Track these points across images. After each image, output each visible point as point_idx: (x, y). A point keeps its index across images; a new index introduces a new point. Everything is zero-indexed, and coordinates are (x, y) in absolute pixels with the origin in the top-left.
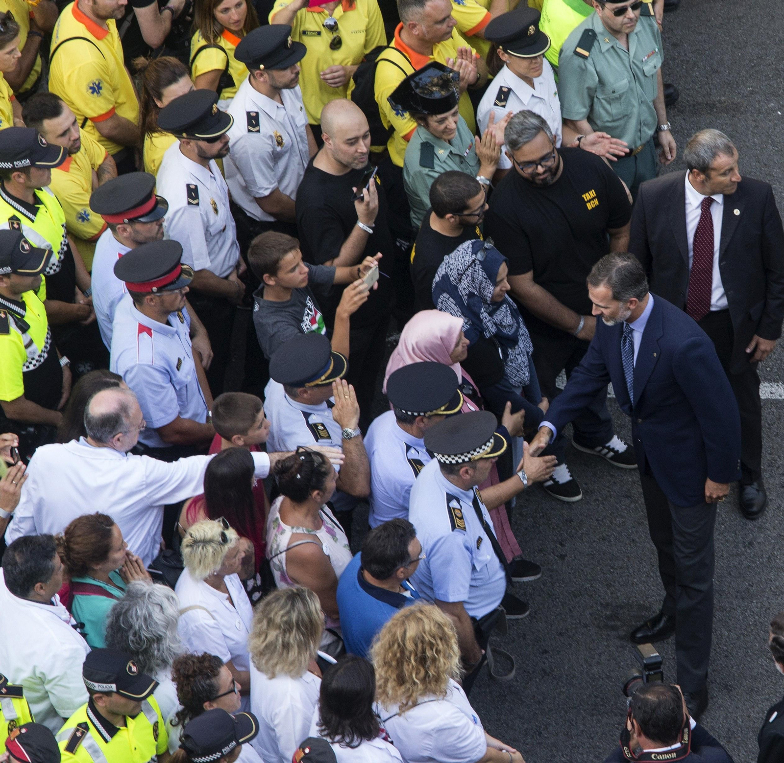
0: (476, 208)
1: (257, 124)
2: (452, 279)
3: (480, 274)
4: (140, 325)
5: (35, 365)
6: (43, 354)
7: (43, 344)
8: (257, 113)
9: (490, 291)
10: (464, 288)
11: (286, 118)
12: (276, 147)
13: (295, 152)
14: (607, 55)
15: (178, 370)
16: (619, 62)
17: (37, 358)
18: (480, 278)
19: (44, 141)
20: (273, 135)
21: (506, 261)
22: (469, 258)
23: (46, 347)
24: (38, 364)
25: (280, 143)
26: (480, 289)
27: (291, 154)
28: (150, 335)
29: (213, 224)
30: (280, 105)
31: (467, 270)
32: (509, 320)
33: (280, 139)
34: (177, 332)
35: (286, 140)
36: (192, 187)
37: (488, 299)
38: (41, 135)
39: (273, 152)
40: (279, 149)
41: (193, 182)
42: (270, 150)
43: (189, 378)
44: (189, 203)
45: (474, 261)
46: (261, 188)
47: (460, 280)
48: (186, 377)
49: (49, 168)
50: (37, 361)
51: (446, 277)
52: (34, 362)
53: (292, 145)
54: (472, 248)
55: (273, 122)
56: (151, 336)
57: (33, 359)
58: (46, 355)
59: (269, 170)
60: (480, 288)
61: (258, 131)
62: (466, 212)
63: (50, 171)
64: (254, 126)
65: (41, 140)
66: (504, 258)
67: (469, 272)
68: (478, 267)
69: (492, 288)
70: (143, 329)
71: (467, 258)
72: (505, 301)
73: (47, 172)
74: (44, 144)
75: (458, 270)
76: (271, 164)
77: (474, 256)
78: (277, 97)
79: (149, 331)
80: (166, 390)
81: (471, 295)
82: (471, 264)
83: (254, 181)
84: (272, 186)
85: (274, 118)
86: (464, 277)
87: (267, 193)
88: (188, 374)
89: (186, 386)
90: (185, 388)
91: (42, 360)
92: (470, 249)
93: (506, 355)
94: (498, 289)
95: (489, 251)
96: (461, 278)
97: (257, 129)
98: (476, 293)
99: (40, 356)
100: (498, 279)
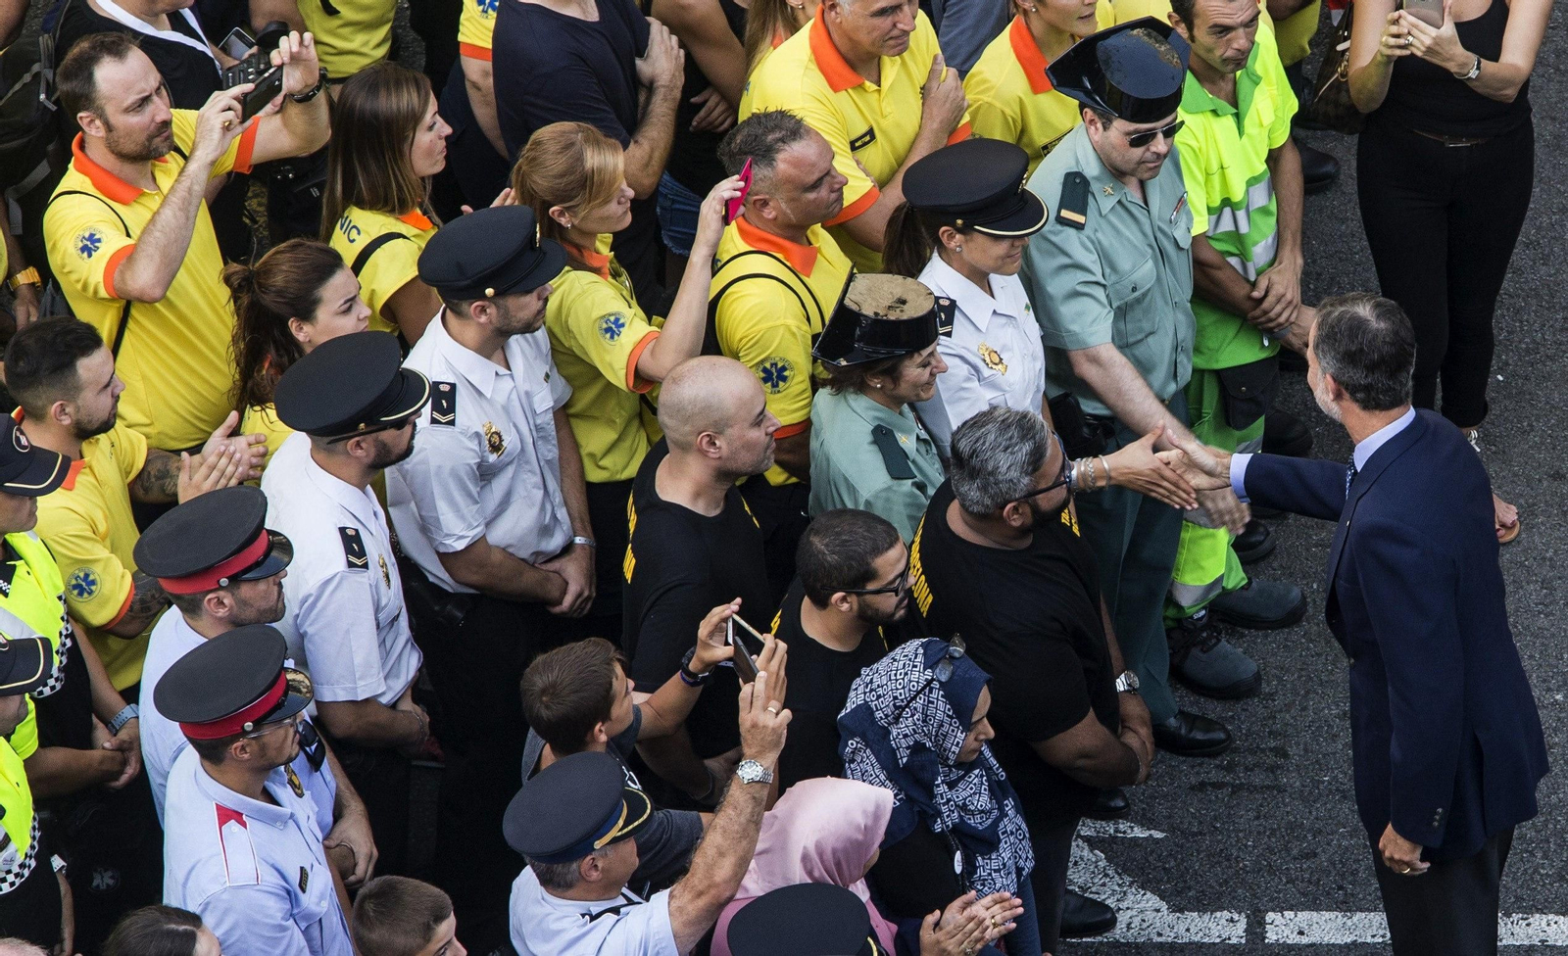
0: (891, 577)
1: (451, 409)
2: (879, 715)
3: (941, 708)
4: (219, 808)
5: (12, 884)
6: (27, 861)
7: (29, 841)
8: (453, 386)
9: (958, 740)
10: (902, 735)
11: (514, 396)
12: (487, 454)
13: (527, 462)
14: (1112, 218)
15: (304, 891)
16: (1134, 226)
17: (16, 869)
18: (940, 715)
19: (24, 441)
20: (482, 431)
21: (988, 682)
22: (919, 676)
23: (32, 847)
24: (18, 882)
25: (496, 448)
26: (940, 738)
27: (519, 465)
28: (244, 824)
29: (386, 606)
30: (503, 371)
31: (914, 698)
32: (984, 801)
33: (496, 439)
34: (292, 816)
35: (510, 441)
36: (350, 532)
37: (952, 757)
38: (19, 429)
39: (479, 465)
40: (492, 458)
41: (351, 523)
42: (474, 461)
43: (325, 905)
44: (351, 565)
45: (929, 682)
46: (448, 535)
47: (897, 720)
48: (319, 903)
49: (32, 495)
50: (17, 875)
51: (865, 710)
52: (11, 878)
53: (523, 450)
54: (924, 654)
55: (484, 404)
56: (246, 827)
57: (9, 872)
58: (33, 863)
59: (469, 501)
60: (937, 736)
61: (452, 423)
62: (871, 586)
63: (36, 501)
64: (444, 413)
65: (18, 439)
66: (986, 675)
67: (919, 703)
68: (937, 694)
69: (961, 736)
70: (226, 815)
71: (915, 676)
72: (980, 762)
73: (29, 503)
74: (25, 447)
75: (895, 698)
76: (474, 490)
77: (929, 672)
78: (498, 354)
79: (237, 816)
80: (289, 932)
81: (917, 748)
82: (923, 689)
83: (437, 519)
84: (472, 533)
85: (488, 396)
86: (907, 712)
87: (460, 545)
88: (322, 898)
89: (320, 920)
90: (317, 926)
91: (26, 873)
92: (920, 658)
93: (970, 866)
94: (972, 736)
95: (957, 663)
96: (900, 715)
97: (450, 417)
98: (928, 744)
99: (22, 866)
100: (975, 719)
